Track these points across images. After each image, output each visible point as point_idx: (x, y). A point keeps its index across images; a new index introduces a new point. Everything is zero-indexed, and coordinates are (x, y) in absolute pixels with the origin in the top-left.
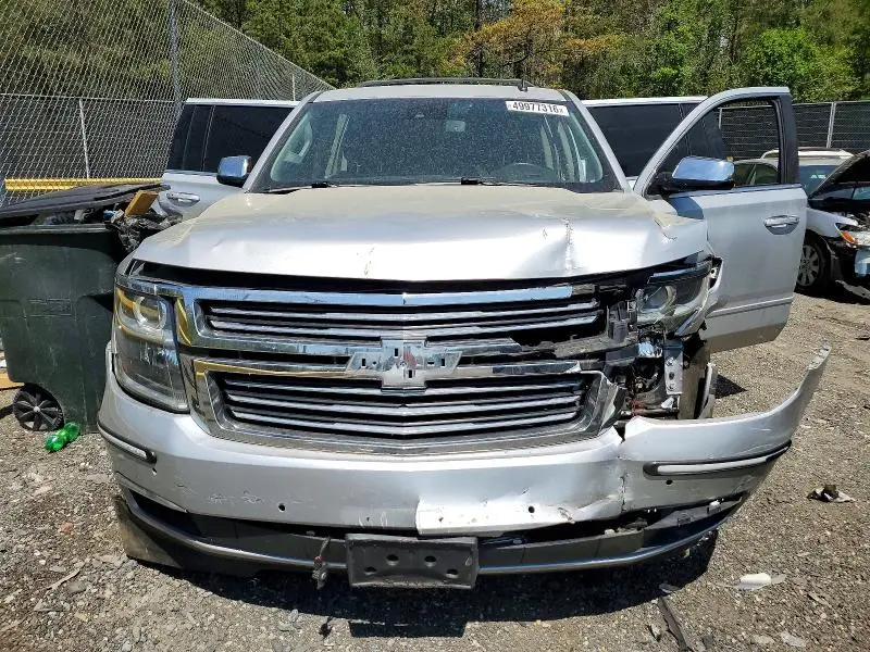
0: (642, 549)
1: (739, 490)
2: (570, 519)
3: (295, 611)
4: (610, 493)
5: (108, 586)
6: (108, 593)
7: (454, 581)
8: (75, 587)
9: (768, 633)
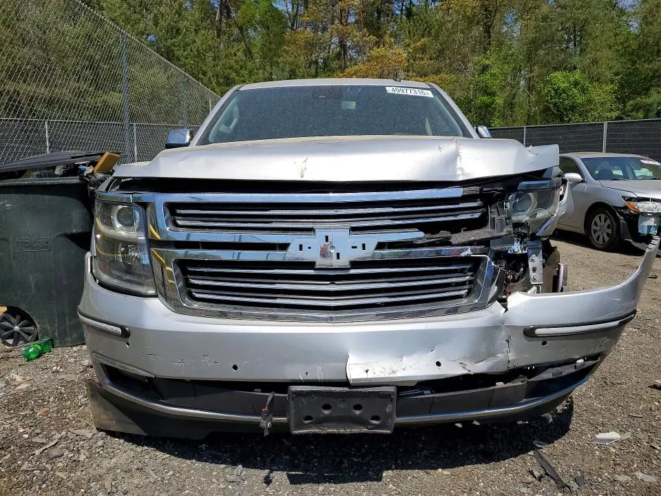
0: (525, 400)
1: (598, 350)
2: (469, 371)
3: (240, 466)
4: (498, 353)
5: (82, 451)
6: (82, 457)
7: (377, 427)
8: (55, 452)
9: (625, 473)
